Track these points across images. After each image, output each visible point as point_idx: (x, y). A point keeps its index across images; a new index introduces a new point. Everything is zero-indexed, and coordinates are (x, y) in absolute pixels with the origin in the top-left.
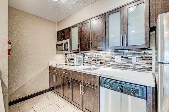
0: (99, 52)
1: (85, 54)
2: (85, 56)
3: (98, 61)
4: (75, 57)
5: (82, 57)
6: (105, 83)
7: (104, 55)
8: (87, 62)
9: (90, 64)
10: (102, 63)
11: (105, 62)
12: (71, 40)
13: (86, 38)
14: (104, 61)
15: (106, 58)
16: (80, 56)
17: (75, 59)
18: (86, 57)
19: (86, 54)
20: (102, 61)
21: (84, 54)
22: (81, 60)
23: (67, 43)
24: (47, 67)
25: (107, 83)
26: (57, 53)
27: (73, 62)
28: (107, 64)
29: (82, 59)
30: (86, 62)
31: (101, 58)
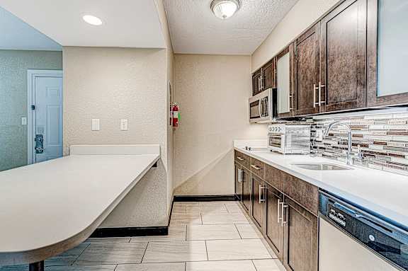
0: (362, 118)
1: (317, 123)
2: (318, 130)
3: (353, 145)
4: (283, 131)
5: (307, 132)
6: (332, 210)
7: (381, 127)
8: (323, 146)
9: (331, 154)
10: (372, 154)
11: (385, 152)
12: (276, 89)
13: (309, 78)
14: (380, 148)
15: (390, 138)
16: (303, 130)
17: (283, 137)
18: (320, 134)
19: (320, 122)
20: (373, 148)
21: (315, 123)
22: (303, 141)
23: (267, 97)
24: (231, 151)
25: (338, 211)
26: (252, 123)
27: (279, 144)
28: (394, 159)
29: (309, 139)
30: (320, 148)
31: (367, 136)
